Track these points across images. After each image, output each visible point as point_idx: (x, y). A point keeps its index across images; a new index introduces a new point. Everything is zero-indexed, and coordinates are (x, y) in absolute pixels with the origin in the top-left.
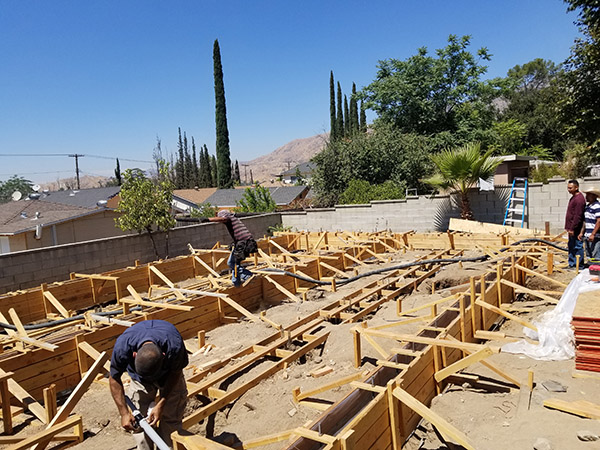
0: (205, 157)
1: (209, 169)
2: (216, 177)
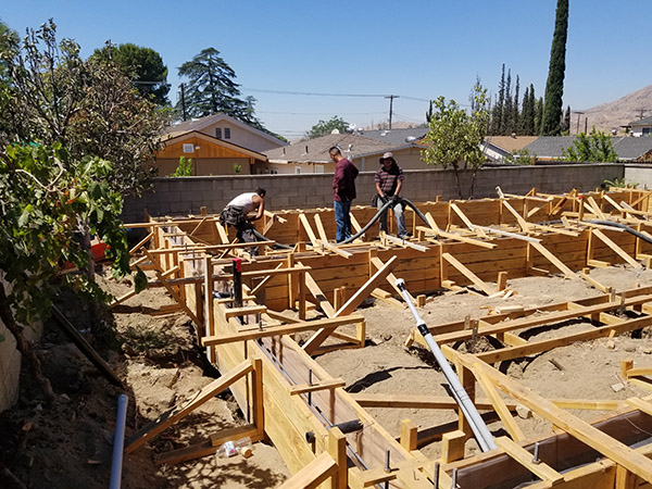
0: (529, 100)
1: (532, 114)
2: (540, 123)
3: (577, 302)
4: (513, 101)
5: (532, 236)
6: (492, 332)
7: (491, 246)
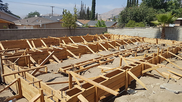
0: (88, 11)
1: (89, 15)
2: (90, 17)
3: (95, 59)
4: (84, 11)
5: (87, 45)
6: (77, 66)
7: (77, 48)
